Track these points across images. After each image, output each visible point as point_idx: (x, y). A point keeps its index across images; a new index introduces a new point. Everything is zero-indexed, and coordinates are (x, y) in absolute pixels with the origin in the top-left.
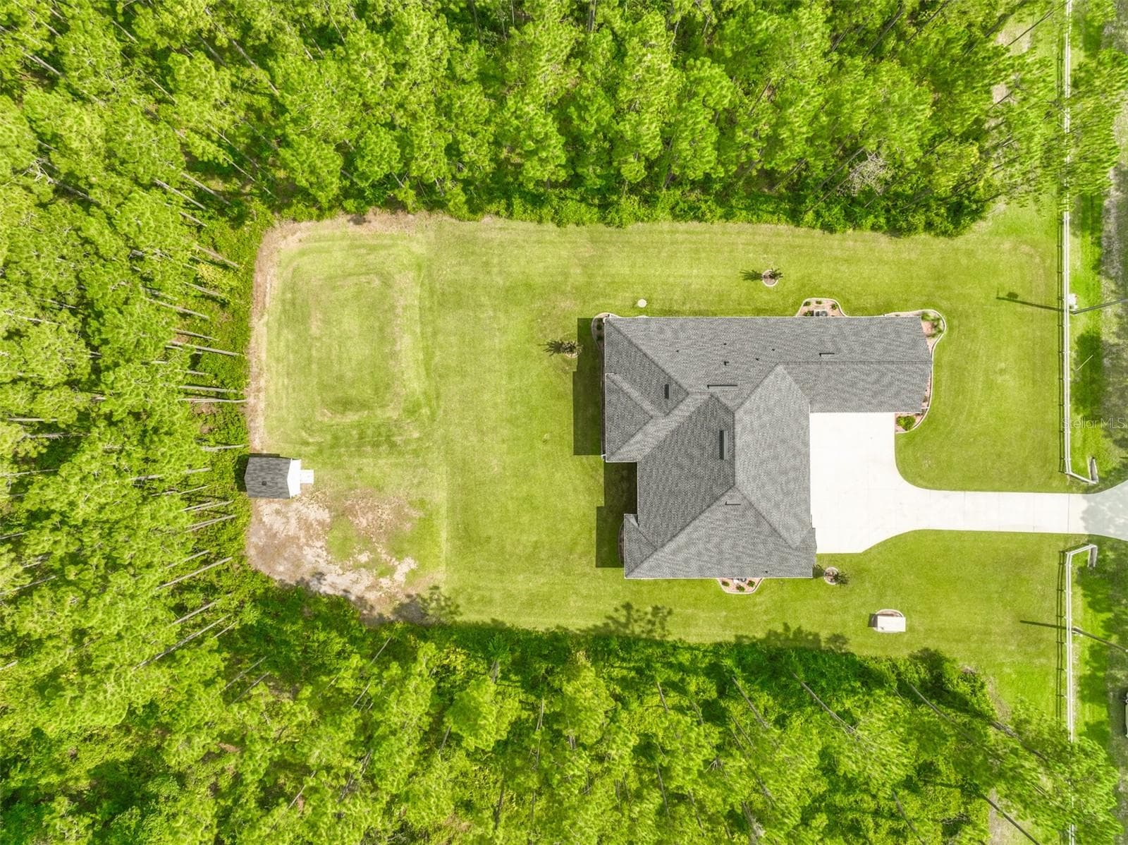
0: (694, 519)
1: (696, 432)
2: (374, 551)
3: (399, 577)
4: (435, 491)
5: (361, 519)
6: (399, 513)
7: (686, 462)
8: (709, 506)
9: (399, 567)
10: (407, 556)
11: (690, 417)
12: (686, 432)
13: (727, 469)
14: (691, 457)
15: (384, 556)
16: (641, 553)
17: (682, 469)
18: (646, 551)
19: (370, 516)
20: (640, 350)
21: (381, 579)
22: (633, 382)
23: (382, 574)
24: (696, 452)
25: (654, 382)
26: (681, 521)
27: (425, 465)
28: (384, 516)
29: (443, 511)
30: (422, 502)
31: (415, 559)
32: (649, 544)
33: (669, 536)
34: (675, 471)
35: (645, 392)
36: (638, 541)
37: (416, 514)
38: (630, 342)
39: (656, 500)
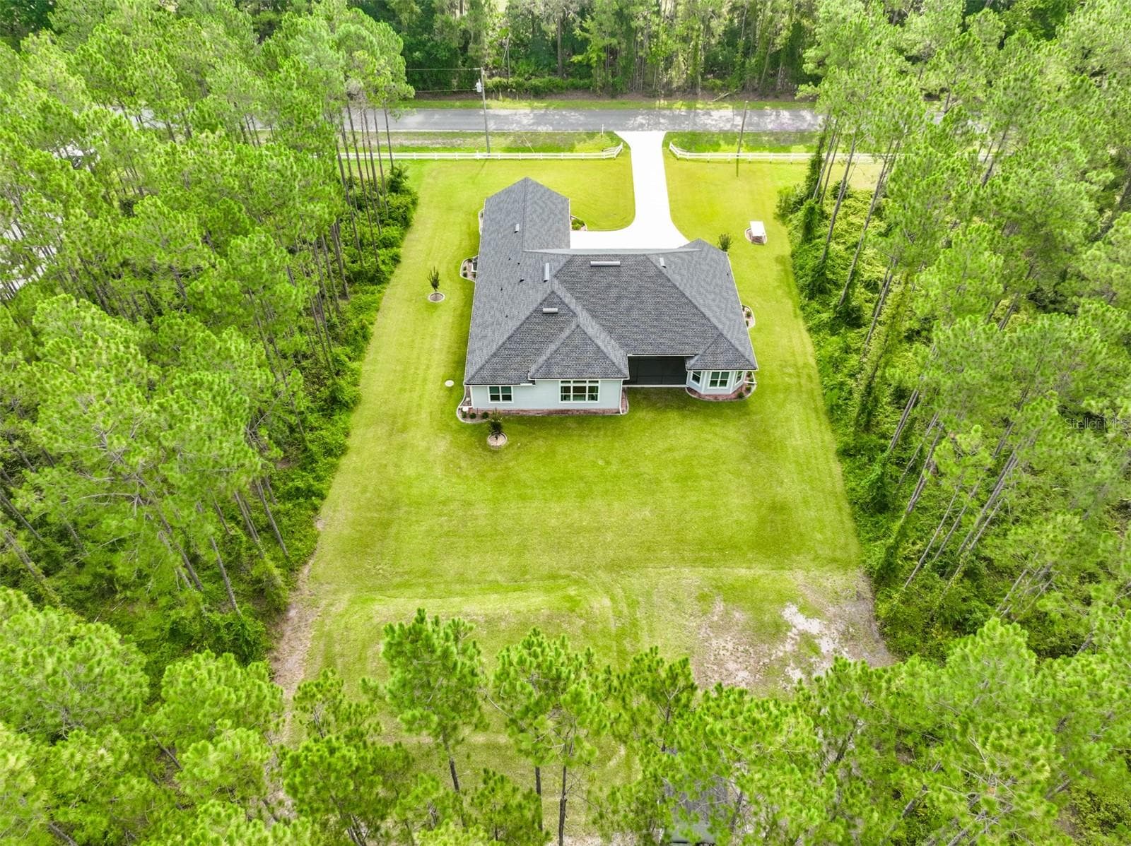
0: (683, 295)
1: (592, 293)
2: (783, 663)
3: (814, 627)
4: (684, 582)
5: (738, 679)
6: (722, 627)
7: (625, 303)
8: (669, 280)
9: (800, 627)
10: (781, 616)
11: (577, 298)
12: (593, 303)
13: (630, 262)
14: (619, 297)
15: (788, 647)
16: (727, 351)
17: (631, 307)
18: (724, 346)
19: (731, 666)
20: (504, 343)
21: (824, 651)
22: (539, 352)
23: (816, 650)
24: (614, 292)
25: (539, 328)
26: (687, 308)
27: (648, 594)
28: (730, 646)
29: (710, 572)
30: (702, 598)
31: (783, 607)
32: (715, 343)
33: (704, 321)
34: (635, 314)
35: (550, 339)
36: (714, 354)
37: (719, 607)
38: (495, 355)
39: (668, 335)
